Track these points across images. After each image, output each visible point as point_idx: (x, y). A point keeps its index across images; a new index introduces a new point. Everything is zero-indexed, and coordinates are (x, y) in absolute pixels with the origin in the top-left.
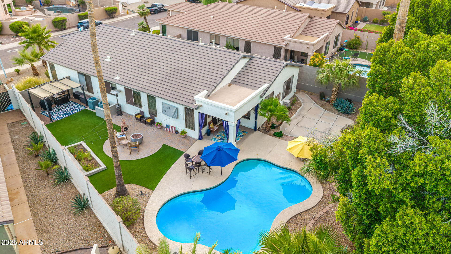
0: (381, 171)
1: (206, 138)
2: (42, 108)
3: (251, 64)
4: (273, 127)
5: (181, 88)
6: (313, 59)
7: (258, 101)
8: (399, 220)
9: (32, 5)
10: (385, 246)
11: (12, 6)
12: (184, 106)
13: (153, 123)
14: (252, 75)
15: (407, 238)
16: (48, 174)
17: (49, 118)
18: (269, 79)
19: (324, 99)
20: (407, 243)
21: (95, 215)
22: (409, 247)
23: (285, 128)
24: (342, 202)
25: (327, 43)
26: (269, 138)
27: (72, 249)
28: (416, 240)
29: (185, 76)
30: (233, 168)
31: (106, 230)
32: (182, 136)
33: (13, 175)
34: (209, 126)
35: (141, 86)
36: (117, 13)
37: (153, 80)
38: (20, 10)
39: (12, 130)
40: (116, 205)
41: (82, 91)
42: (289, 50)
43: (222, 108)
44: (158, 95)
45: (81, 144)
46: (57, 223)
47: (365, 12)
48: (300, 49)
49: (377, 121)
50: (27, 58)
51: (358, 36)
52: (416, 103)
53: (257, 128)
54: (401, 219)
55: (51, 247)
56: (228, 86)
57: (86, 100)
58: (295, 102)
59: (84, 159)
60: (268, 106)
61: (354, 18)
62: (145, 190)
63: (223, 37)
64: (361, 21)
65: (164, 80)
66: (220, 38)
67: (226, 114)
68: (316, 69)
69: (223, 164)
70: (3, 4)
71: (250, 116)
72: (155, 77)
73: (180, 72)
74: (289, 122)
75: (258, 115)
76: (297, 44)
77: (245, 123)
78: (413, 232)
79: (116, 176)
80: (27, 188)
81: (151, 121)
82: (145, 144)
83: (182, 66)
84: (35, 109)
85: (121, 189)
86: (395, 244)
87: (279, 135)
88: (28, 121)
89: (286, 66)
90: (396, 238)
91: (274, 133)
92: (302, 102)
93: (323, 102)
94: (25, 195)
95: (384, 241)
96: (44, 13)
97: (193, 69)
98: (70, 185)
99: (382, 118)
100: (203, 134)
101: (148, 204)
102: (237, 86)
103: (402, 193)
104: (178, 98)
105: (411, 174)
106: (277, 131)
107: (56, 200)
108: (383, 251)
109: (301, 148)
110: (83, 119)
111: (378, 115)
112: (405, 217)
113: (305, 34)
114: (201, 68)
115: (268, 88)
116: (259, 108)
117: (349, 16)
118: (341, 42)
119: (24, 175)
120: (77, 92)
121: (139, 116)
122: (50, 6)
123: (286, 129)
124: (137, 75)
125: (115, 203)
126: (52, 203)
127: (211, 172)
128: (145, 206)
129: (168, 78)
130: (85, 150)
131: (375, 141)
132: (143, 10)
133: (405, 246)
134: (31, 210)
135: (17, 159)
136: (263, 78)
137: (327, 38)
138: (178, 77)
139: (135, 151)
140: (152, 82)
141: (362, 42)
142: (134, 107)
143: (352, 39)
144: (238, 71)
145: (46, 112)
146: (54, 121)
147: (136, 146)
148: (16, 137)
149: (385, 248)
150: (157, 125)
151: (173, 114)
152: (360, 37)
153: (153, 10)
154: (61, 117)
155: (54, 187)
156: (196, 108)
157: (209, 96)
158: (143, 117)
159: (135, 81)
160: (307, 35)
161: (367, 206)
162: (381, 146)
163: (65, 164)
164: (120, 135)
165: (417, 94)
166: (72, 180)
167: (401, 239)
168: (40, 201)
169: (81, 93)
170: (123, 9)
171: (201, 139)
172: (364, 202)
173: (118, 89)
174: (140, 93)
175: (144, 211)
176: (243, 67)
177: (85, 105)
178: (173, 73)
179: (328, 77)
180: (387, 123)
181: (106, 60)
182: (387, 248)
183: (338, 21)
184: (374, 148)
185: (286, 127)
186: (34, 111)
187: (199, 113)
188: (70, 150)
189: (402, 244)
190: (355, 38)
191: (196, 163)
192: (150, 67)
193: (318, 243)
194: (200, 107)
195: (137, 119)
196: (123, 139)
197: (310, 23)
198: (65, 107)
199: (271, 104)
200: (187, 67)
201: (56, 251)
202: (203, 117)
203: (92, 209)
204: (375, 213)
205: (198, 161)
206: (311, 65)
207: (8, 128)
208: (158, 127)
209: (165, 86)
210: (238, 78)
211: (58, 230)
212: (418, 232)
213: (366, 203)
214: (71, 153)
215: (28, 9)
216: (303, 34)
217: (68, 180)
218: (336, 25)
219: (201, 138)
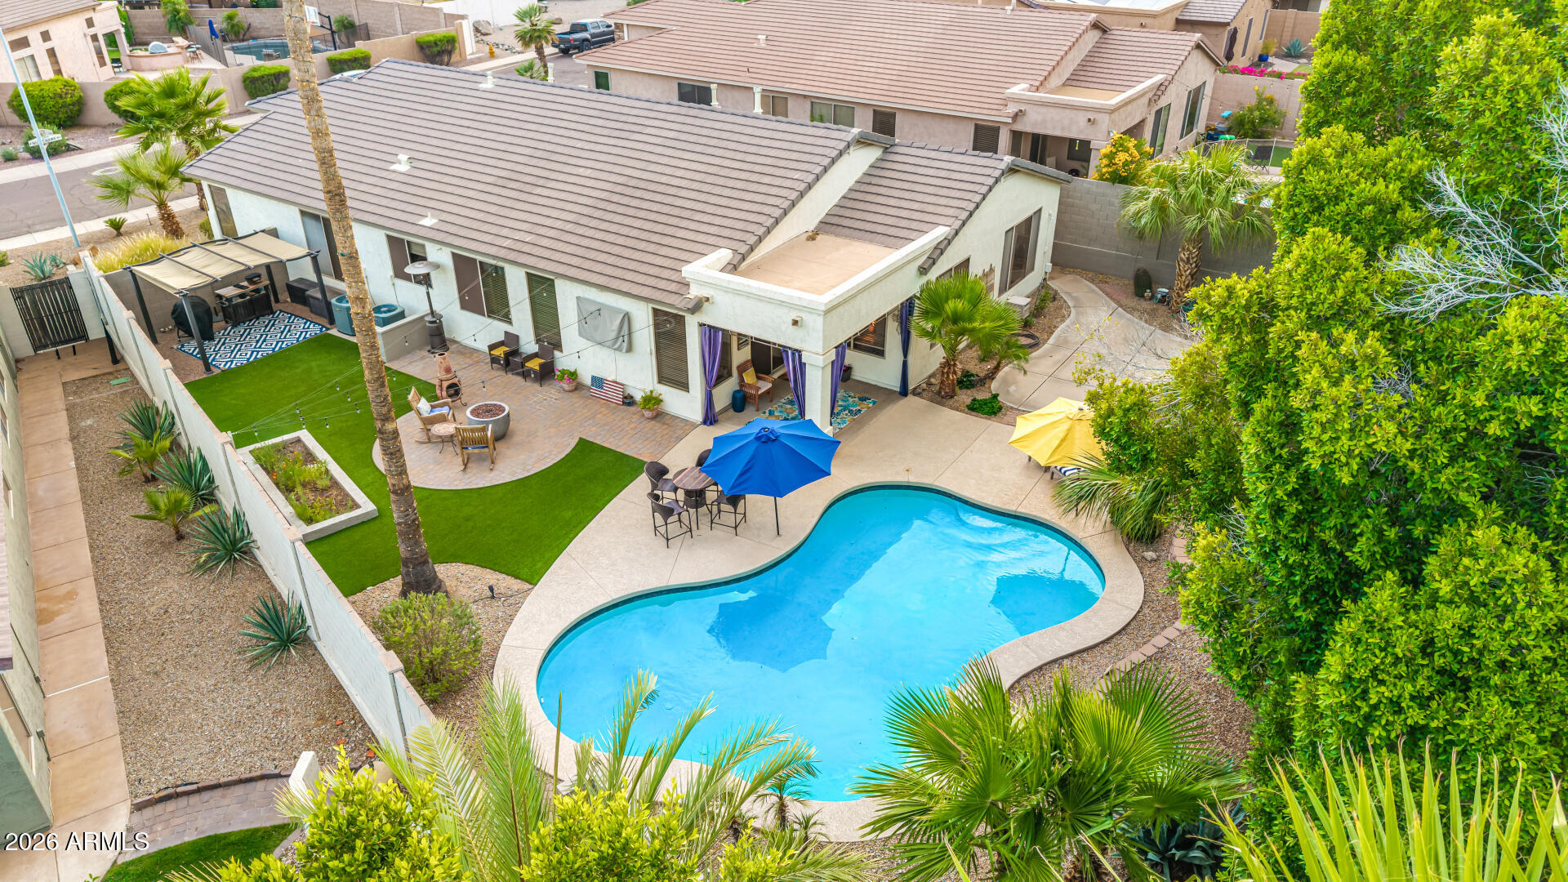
0: (1361, 387)
1: (729, 419)
2: (181, 333)
3: (889, 165)
4: (968, 381)
5: (642, 245)
6: (1111, 156)
7: (909, 285)
8: (1438, 578)
9: (187, 38)
10: (1382, 682)
11: (122, 40)
12: (651, 305)
13: (547, 373)
14: (892, 202)
15: (1478, 643)
16: (180, 537)
17: (201, 362)
18: (951, 212)
19: (1148, 293)
20: (1476, 663)
21: (326, 667)
22: (1485, 682)
23: (1010, 381)
24: (1204, 549)
25: (1159, 112)
26: (951, 419)
27: (234, 778)
28: (1515, 651)
29: (655, 207)
30: (821, 510)
31: (361, 716)
32: (648, 414)
33: (62, 539)
34: (742, 379)
35: (507, 243)
36: (457, 51)
37: (548, 222)
38: (147, 53)
39: (78, 401)
40: (392, 620)
41: (313, 278)
42: (1026, 133)
43: (782, 303)
44: (561, 269)
45: (299, 440)
46: (192, 692)
47: (1294, 27)
48: (1063, 129)
49: (1341, 223)
50: (143, 177)
51: (1267, 95)
52: (1500, 130)
53: (911, 387)
54: (1447, 575)
55: (163, 769)
56: (808, 239)
57: (329, 304)
58: (1045, 304)
59: (304, 485)
60: (947, 301)
61: (1256, 44)
62: (504, 582)
63: (801, 100)
64: (1277, 56)
65: (584, 220)
66: (791, 103)
67: (795, 323)
68: (1121, 189)
69: (777, 490)
70: (92, 31)
71: (883, 346)
72: (555, 213)
73: (639, 193)
74: (1023, 363)
75: (914, 334)
76: (1052, 110)
77: (866, 368)
78: (1501, 619)
79: (398, 528)
80: (104, 579)
81: (541, 366)
82: (517, 439)
83: (646, 176)
84: (158, 335)
85: (416, 575)
86: (1427, 672)
87: (990, 408)
88: (133, 375)
89: (1012, 170)
90: (1429, 650)
91: (968, 401)
92: (1070, 303)
93: (1145, 305)
94: (96, 601)
95: (1378, 661)
96: (224, 61)
97: (684, 183)
98: (253, 569)
99: (1361, 206)
100: (718, 407)
101: (512, 629)
102: (839, 240)
103: (1449, 471)
104: (629, 276)
105: (1489, 385)
106: (982, 395)
107: (196, 616)
108: (1372, 702)
109: (1062, 435)
110: (314, 364)
111: (1343, 200)
112: (1466, 561)
113: (1083, 84)
114: (710, 179)
115: (949, 241)
116: (916, 312)
117: (1235, 31)
118: (1210, 116)
119: (101, 538)
120: (301, 280)
121: (500, 352)
122: (243, 40)
123: (1012, 389)
124: (493, 209)
125: (389, 616)
126: (184, 628)
127: (743, 524)
128: (501, 633)
129: (598, 214)
130: (310, 457)
131: (1334, 278)
132: (533, 25)
133: (1466, 680)
134: (111, 650)
135: (82, 490)
136: (931, 208)
137: (1159, 93)
138: (631, 212)
139: (481, 459)
140: (542, 231)
141: (1284, 115)
142: (486, 320)
143: (1247, 105)
144: (844, 191)
145: (191, 346)
146: (216, 371)
147: (482, 443)
148: (89, 422)
149: (1383, 689)
150: (562, 378)
151: (613, 335)
152: (1276, 97)
153: (575, 40)
154: (240, 359)
155: (196, 575)
156: (690, 306)
157: (735, 268)
158: (515, 352)
159: (485, 227)
160: (1087, 85)
161: (1305, 548)
162: (1360, 295)
163: (234, 499)
164: (433, 407)
165: (1505, 88)
166: (256, 552)
167: (1451, 650)
168: (144, 621)
169: (312, 285)
170: (478, 42)
171: (711, 424)
172: (1293, 535)
173: (430, 258)
174: (502, 269)
175: (496, 649)
176: (862, 177)
177: (325, 322)
178: (616, 198)
179: (1160, 207)
180: (1380, 224)
181: (393, 167)
182: (1391, 688)
183: (1198, 35)
184: (1331, 305)
185: (1015, 382)
186: (154, 341)
187: (701, 325)
188: (259, 457)
189: (1453, 675)
190: (1260, 103)
191: (688, 493)
192: (541, 182)
193: (1114, 723)
194: (706, 304)
195: (494, 360)
196: (442, 419)
197: (1098, 46)
198: (258, 327)
199: (959, 296)
200: (664, 179)
201: (180, 783)
202: (718, 342)
203: (319, 645)
204: (1336, 574)
205: (694, 485)
206: (1101, 178)
207: (66, 395)
208: (566, 386)
209: (586, 242)
210: (842, 212)
211: (193, 716)
212: (1522, 617)
213: (1301, 536)
214: (262, 466)
215: (172, 49)
216: (1074, 83)
217: (245, 553)
218: (1189, 48)
219: (710, 419)
